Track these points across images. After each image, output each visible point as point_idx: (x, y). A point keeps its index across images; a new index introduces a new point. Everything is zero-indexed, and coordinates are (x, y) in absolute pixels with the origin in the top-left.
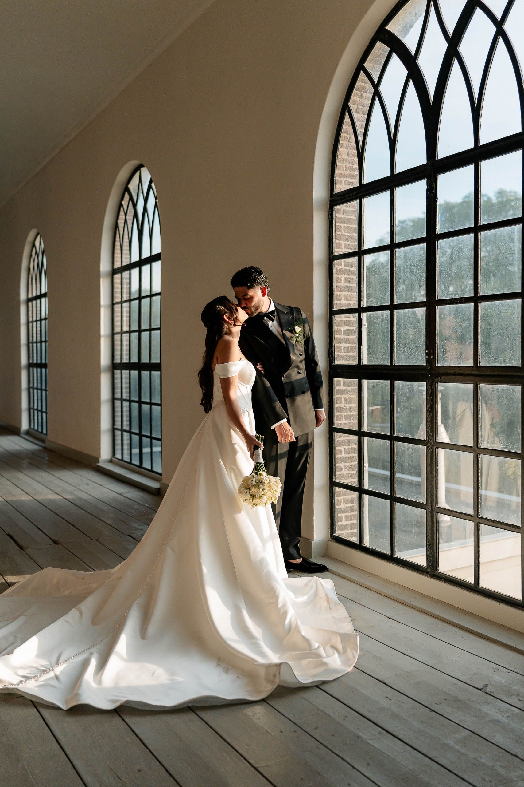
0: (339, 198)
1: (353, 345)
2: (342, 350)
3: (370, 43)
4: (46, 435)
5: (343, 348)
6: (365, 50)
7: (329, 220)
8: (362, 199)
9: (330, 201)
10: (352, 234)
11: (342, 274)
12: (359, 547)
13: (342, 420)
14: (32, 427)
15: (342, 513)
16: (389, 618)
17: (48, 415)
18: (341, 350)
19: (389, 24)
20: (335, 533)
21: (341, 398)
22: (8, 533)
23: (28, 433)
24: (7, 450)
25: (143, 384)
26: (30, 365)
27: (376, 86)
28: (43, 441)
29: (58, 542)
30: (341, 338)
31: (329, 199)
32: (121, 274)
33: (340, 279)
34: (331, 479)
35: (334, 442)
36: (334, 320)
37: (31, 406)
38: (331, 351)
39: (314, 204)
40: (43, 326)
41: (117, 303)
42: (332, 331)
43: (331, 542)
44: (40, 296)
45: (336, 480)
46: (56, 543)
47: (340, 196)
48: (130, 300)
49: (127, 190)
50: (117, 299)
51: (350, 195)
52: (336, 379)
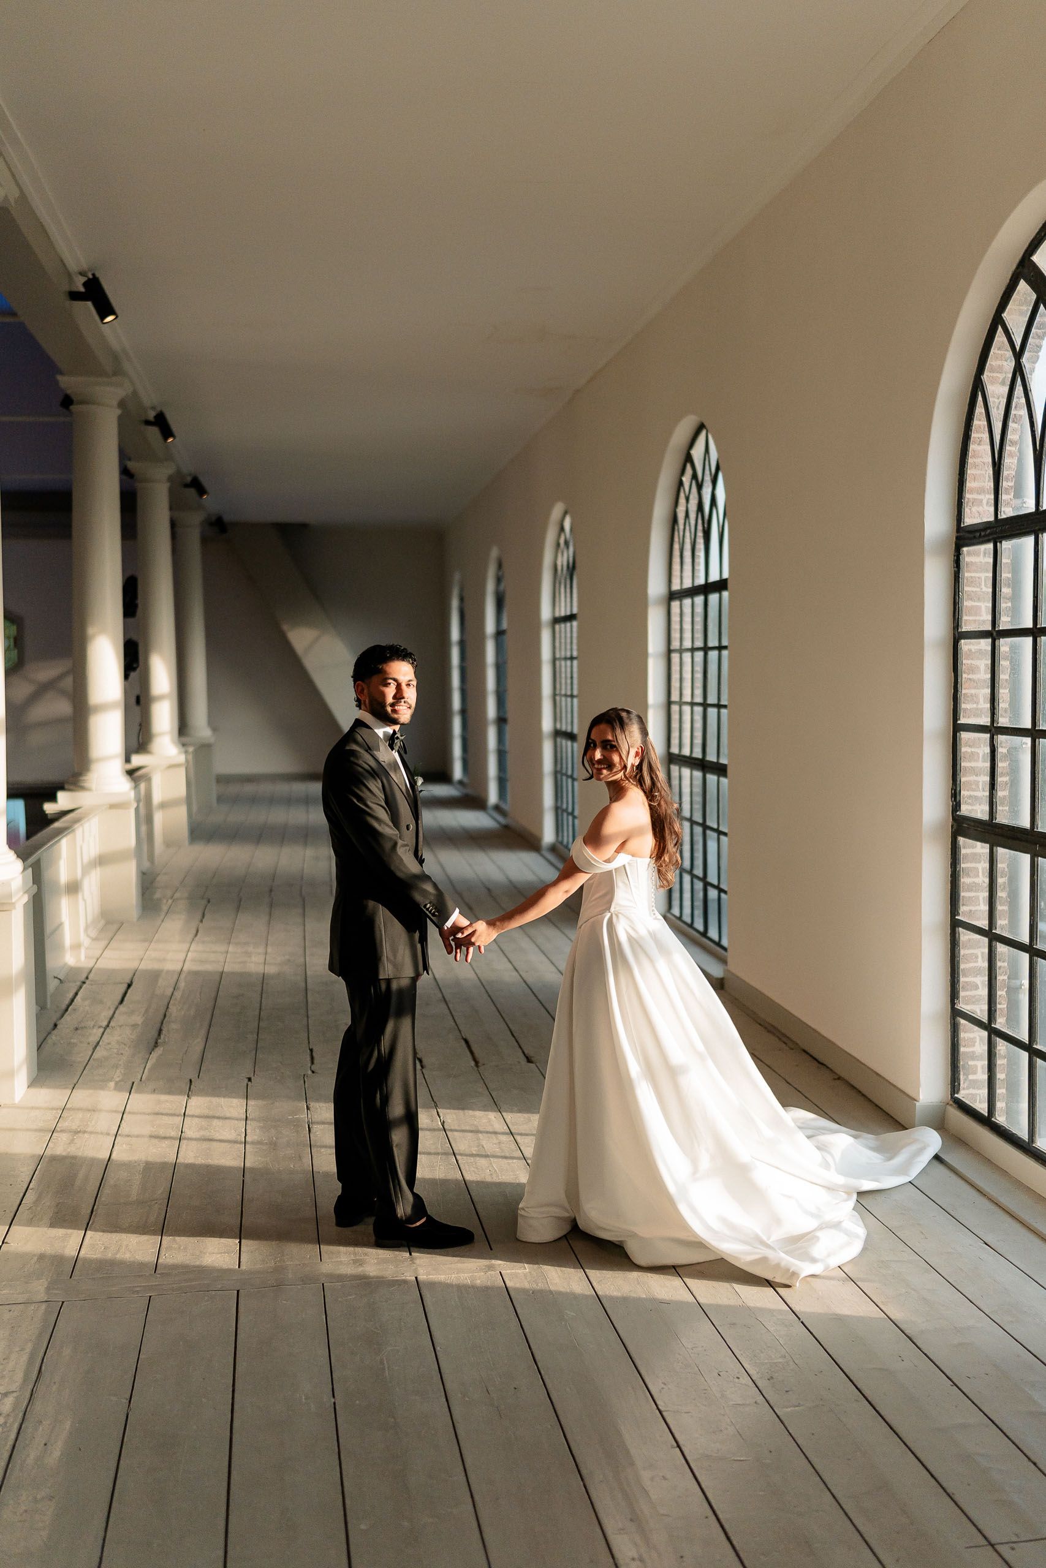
0: (967, 535)
2: (980, 787)
3: (1011, 280)
5: (981, 784)
6: (1004, 289)
7: (955, 571)
8: (998, 544)
9: (957, 538)
11: (981, 660)
12: (987, 1121)
13: (979, 905)
14: (560, 839)
15: (977, 1060)
16: (986, 1244)
18: (978, 787)
19: (1037, 253)
20: (957, 1093)
21: (977, 869)
22: (464, 1037)
23: (552, 847)
24: (510, 881)
25: (708, 797)
26: (557, 734)
27: (1018, 355)
29: (532, 1059)
30: (977, 767)
31: (955, 535)
32: (681, 601)
33: (978, 667)
34: (953, 1003)
35: (959, 942)
36: (960, 739)
37: (559, 804)
38: (955, 790)
39: (925, 546)
40: (575, 670)
41: (675, 651)
42: (958, 758)
43: (948, 1107)
44: (571, 618)
45: (962, 1006)
46: (529, 1060)
47: (970, 532)
48: (693, 650)
49: (689, 459)
50: (675, 644)
51: (983, 534)
52: (961, 840)
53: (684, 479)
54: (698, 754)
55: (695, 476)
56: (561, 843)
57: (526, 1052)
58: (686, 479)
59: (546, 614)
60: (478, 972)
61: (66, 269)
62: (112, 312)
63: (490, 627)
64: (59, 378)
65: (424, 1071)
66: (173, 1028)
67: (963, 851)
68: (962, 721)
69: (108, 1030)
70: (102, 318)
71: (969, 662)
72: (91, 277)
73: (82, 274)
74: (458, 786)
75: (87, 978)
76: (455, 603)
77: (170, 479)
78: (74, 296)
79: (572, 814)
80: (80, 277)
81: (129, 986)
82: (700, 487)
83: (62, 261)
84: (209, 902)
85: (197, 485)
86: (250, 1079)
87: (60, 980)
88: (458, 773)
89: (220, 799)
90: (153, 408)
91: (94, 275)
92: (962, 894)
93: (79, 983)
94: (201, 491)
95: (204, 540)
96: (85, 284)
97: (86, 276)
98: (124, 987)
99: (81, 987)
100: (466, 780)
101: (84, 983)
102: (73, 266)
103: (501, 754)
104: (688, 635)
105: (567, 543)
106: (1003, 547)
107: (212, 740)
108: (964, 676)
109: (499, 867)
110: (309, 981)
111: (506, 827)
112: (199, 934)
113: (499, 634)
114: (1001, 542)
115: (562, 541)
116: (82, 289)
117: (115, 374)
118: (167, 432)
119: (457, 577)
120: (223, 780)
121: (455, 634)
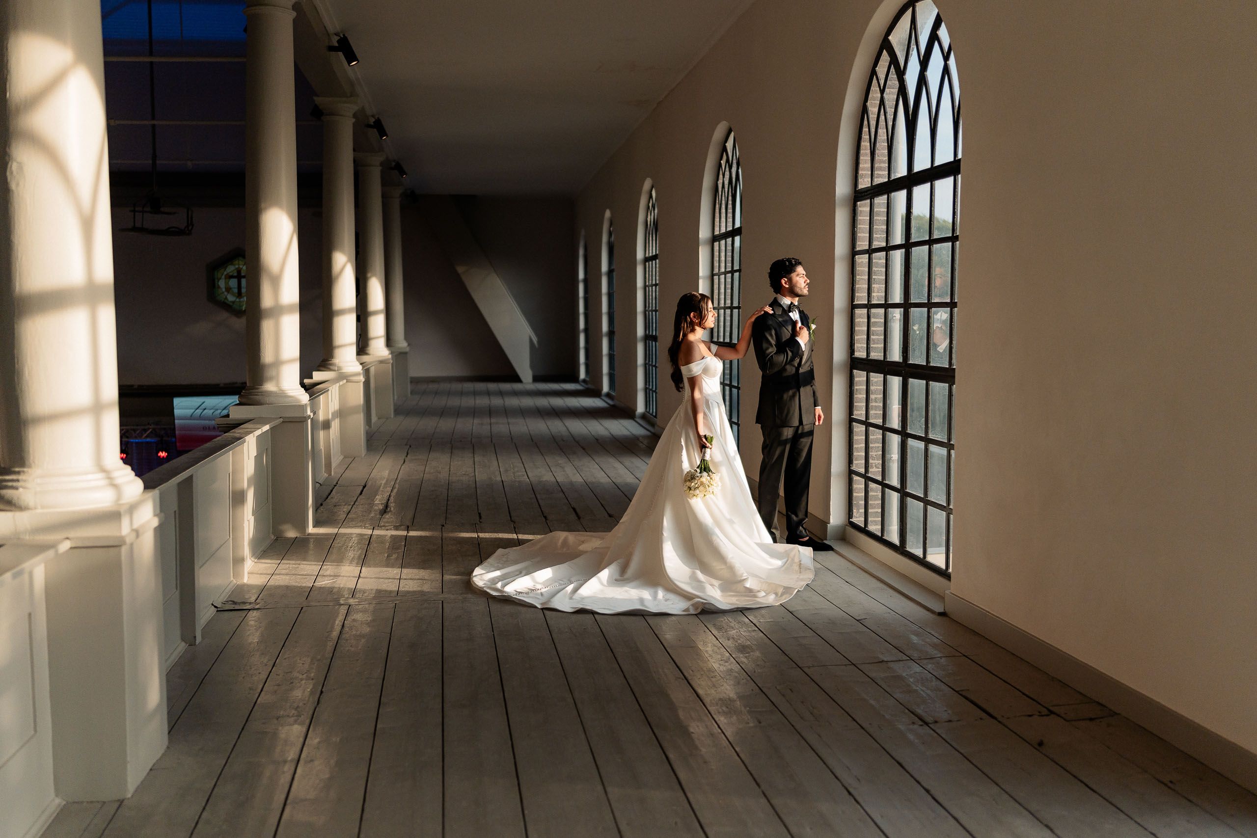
0: (859, 195)
1: (880, 337)
3: (879, 50)
4: (655, 417)
6: (876, 55)
7: (853, 216)
9: (855, 196)
10: (880, 227)
13: (862, 407)
14: (648, 410)
17: (657, 395)
19: (891, 35)
21: (861, 387)
22: (573, 507)
23: (644, 416)
26: (647, 338)
27: (882, 92)
28: (653, 425)
31: (854, 195)
32: (719, 242)
34: (850, 467)
35: (853, 431)
36: (855, 313)
37: (648, 386)
38: (852, 344)
39: (836, 201)
40: (657, 290)
41: (716, 275)
42: (854, 324)
43: (847, 527)
44: (654, 258)
45: (854, 468)
46: (610, 516)
47: (862, 193)
48: (725, 273)
49: (725, 149)
50: (716, 271)
51: (866, 194)
52: (855, 371)
53: (722, 162)
54: (727, 340)
55: (728, 160)
56: (649, 412)
57: (609, 512)
58: (723, 162)
59: (640, 255)
60: (584, 478)
61: (327, 31)
62: (356, 59)
63: (604, 268)
64: (315, 98)
65: (547, 521)
66: (392, 505)
67: (856, 379)
68: (856, 303)
69: (355, 506)
70: (349, 62)
71: (860, 269)
72: (342, 36)
73: (336, 34)
74: (583, 384)
75: (337, 483)
76: (581, 252)
77: (382, 164)
78: (332, 49)
79: (655, 391)
80: (335, 36)
81: (364, 487)
82: (730, 167)
83: (325, 27)
84: (410, 446)
85: (399, 168)
86: (443, 526)
87: (320, 484)
88: (582, 375)
89: (413, 392)
90: (373, 116)
91: (344, 35)
92: (855, 404)
93: (333, 486)
94: (402, 172)
95: (403, 208)
96: (338, 42)
97: (339, 36)
98: (361, 488)
99: (334, 488)
100: (588, 379)
101: (335, 486)
102: (331, 29)
103: (611, 357)
104: (723, 265)
105: (653, 207)
106: (875, 201)
107: (408, 350)
108: (857, 277)
109: (606, 429)
110: (477, 483)
111: (613, 406)
112: (406, 463)
113: (610, 272)
114: (874, 199)
115: (650, 205)
116: (337, 45)
117: (351, 96)
118: (382, 132)
119: (583, 233)
120: (415, 381)
121: (581, 275)
